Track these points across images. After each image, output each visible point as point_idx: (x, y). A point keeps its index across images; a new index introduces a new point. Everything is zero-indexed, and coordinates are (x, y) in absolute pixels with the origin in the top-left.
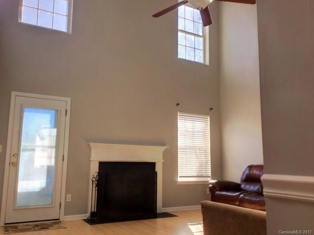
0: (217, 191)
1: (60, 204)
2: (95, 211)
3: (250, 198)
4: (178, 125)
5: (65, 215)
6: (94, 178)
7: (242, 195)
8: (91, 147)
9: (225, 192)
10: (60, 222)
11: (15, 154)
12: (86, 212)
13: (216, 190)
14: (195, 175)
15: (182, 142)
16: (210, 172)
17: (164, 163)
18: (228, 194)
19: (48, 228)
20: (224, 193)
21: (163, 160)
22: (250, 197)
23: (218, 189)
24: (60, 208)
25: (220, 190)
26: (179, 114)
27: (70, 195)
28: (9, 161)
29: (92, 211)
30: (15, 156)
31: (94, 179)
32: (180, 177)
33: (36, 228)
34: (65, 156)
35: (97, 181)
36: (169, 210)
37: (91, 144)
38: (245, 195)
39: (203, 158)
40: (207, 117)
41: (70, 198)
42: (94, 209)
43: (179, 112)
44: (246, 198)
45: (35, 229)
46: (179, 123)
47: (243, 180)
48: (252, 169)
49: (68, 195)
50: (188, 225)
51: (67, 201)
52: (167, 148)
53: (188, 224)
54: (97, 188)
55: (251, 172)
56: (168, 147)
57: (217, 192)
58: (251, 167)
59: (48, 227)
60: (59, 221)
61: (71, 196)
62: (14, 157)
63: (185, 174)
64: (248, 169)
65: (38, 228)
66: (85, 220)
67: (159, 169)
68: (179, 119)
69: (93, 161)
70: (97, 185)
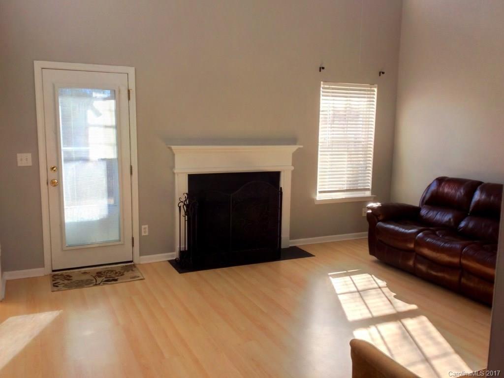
0: (379, 221)
1: (133, 239)
2: (186, 249)
3: (434, 241)
4: (321, 105)
5: (141, 254)
6: (182, 202)
7: (420, 235)
8: (174, 151)
9: (394, 225)
10: (134, 266)
11: (54, 168)
12: (173, 250)
13: (378, 219)
14: (344, 189)
15: (325, 134)
16: (370, 181)
17: (293, 172)
18: (397, 228)
19: (116, 280)
20: (392, 227)
21: (293, 168)
22: (433, 239)
23: (381, 218)
24: (133, 246)
25: (384, 221)
26: (322, 86)
27: (146, 226)
28: (46, 179)
29: (181, 250)
30: (55, 170)
31: (182, 204)
32: (320, 192)
33: (99, 280)
34: (133, 166)
35: (187, 206)
36: (300, 243)
37: (173, 147)
38: (426, 235)
39: (360, 161)
40: (372, 89)
41: (147, 230)
42: (184, 246)
43: (323, 81)
44: (428, 240)
45: (96, 282)
46: (322, 102)
47: (425, 201)
48: (442, 185)
49: (143, 227)
50: (329, 276)
51: (143, 234)
52: (299, 148)
53: (329, 274)
54: (186, 216)
55: (441, 189)
56: (301, 146)
57: (380, 224)
58: (441, 181)
59: (116, 278)
60: (132, 263)
61: (149, 228)
62: (53, 171)
63: (328, 188)
64: (435, 183)
65: (101, 279)
66: (171, 262)
67: (285, 184)
68: (323, 96)
69: (178, 173)
70: (187, 213)
